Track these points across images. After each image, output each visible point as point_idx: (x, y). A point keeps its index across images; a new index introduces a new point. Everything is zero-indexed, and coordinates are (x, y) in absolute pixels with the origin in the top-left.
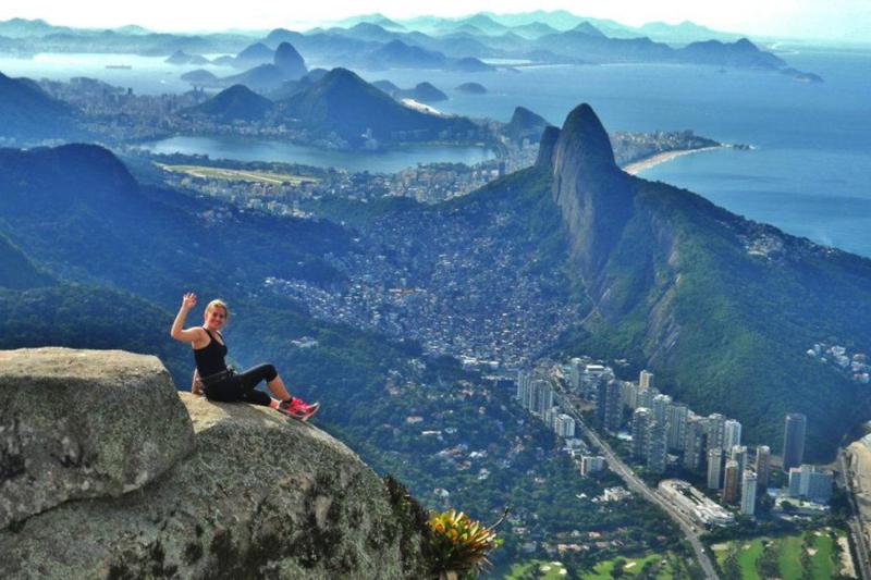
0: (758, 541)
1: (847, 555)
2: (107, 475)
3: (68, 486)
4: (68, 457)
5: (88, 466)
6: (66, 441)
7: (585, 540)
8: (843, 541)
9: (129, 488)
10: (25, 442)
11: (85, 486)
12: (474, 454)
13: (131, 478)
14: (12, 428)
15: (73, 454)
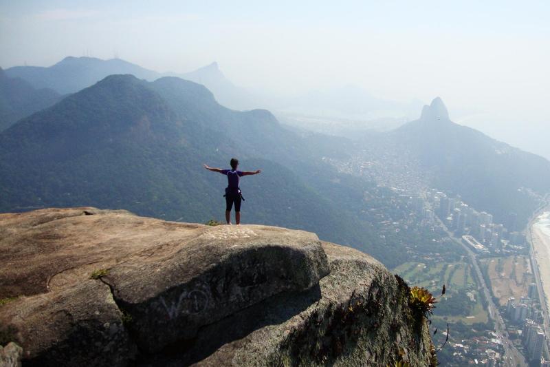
0: (497, 259)
1: (529, 265)
2: (297, 284)
3: (283, 287)
4: (283, 276)
5: (290, 279)
6: (282, 269)
7: (434, 256)
8: (528, 260)
9: (305, 289)
10: (267, 269)
11: (289, 287)
12: (395, 223)
13: (307, 285)
14: (262, 264)
15: (285, 275)
